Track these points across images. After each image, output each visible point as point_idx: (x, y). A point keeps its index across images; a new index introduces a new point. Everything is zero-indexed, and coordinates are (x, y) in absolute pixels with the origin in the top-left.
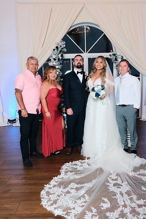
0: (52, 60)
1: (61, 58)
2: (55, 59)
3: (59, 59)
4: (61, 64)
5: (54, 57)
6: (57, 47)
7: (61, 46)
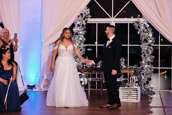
0: (76, 25)
1: (85, 24)
2: (79, 26)
3: (83, 25)
4: (85, 30)
5: (78, 23)
6: (82, 14)
7: (85, 13)
